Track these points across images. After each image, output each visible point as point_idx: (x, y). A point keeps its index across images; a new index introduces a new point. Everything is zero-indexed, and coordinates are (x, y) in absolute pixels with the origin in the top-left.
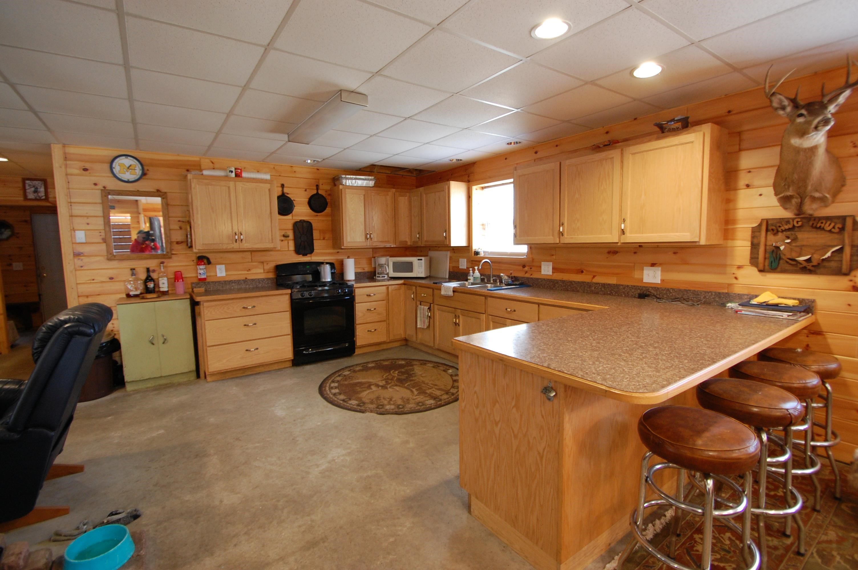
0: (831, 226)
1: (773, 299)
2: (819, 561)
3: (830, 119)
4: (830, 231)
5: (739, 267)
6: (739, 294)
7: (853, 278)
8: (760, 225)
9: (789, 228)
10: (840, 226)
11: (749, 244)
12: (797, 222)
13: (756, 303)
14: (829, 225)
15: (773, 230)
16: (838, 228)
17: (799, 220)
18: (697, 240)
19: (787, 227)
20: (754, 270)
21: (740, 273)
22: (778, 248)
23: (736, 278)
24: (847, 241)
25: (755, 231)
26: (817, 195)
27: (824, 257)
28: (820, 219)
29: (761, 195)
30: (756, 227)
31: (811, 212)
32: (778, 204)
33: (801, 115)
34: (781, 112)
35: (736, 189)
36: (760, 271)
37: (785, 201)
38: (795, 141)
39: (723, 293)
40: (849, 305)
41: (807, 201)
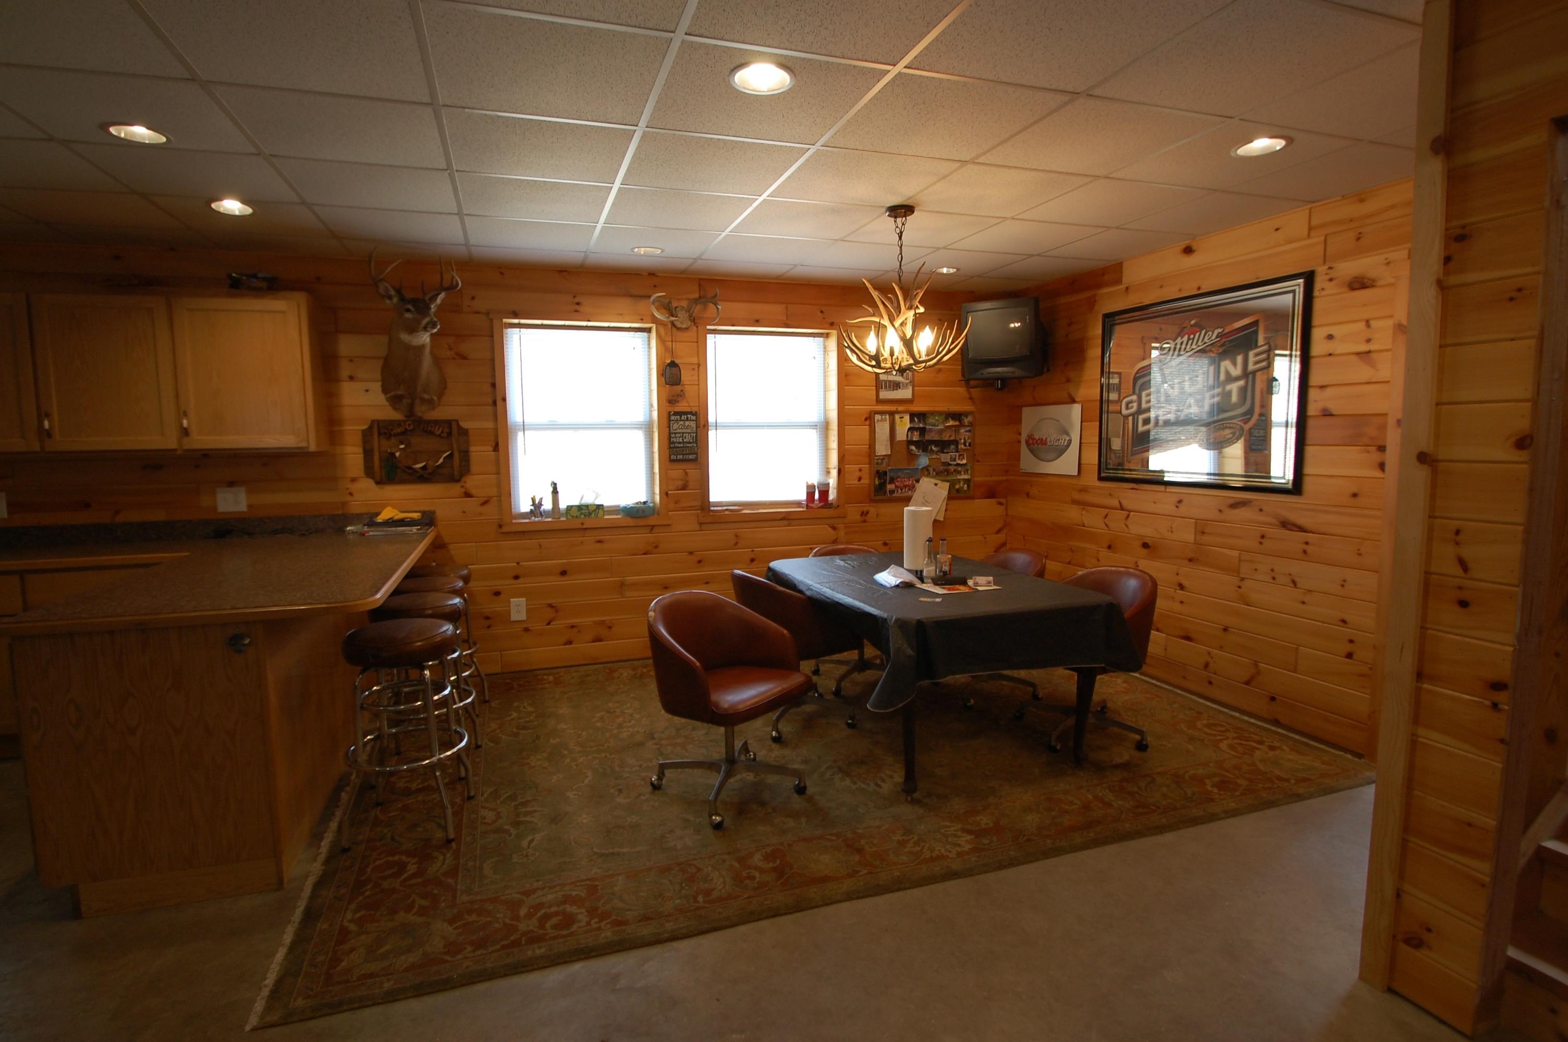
0: (441, 430)
1: (397, 515)
2: (493, 744)
3: (436, 322)
4: (439, 436)
5: (354, 480)
6: (357, 514)
7: (464, 484)
8: (371, 427)
9: (402, 432)
10: (447, 430)
11: (361, 450)
12: (409, 425)
13: (381, 521)
14: (438, 429)
15: (385, 433)
16: (446, 432)
17: (410, 422)
18: (304, 444)
19: (399, 430)
20: (369, 483)
21: (355, 487)
22: (393, 455)
23: (351, 494)
24: (455, 446)
25: (366, 435)
26: (426, 396)
27: (437, 464)
28: (429, 422)
29: (367, 391)
30: (367, 429)
31: (420, 414)
32: (387, 404)
33: (408, 310)
34: (388, 302)
35: (338, 380)
36: (378, 483)
37: (395, 401)
38: (405, 337)
39: (338, 515)
40: (464, 512)
41: (417, 402)
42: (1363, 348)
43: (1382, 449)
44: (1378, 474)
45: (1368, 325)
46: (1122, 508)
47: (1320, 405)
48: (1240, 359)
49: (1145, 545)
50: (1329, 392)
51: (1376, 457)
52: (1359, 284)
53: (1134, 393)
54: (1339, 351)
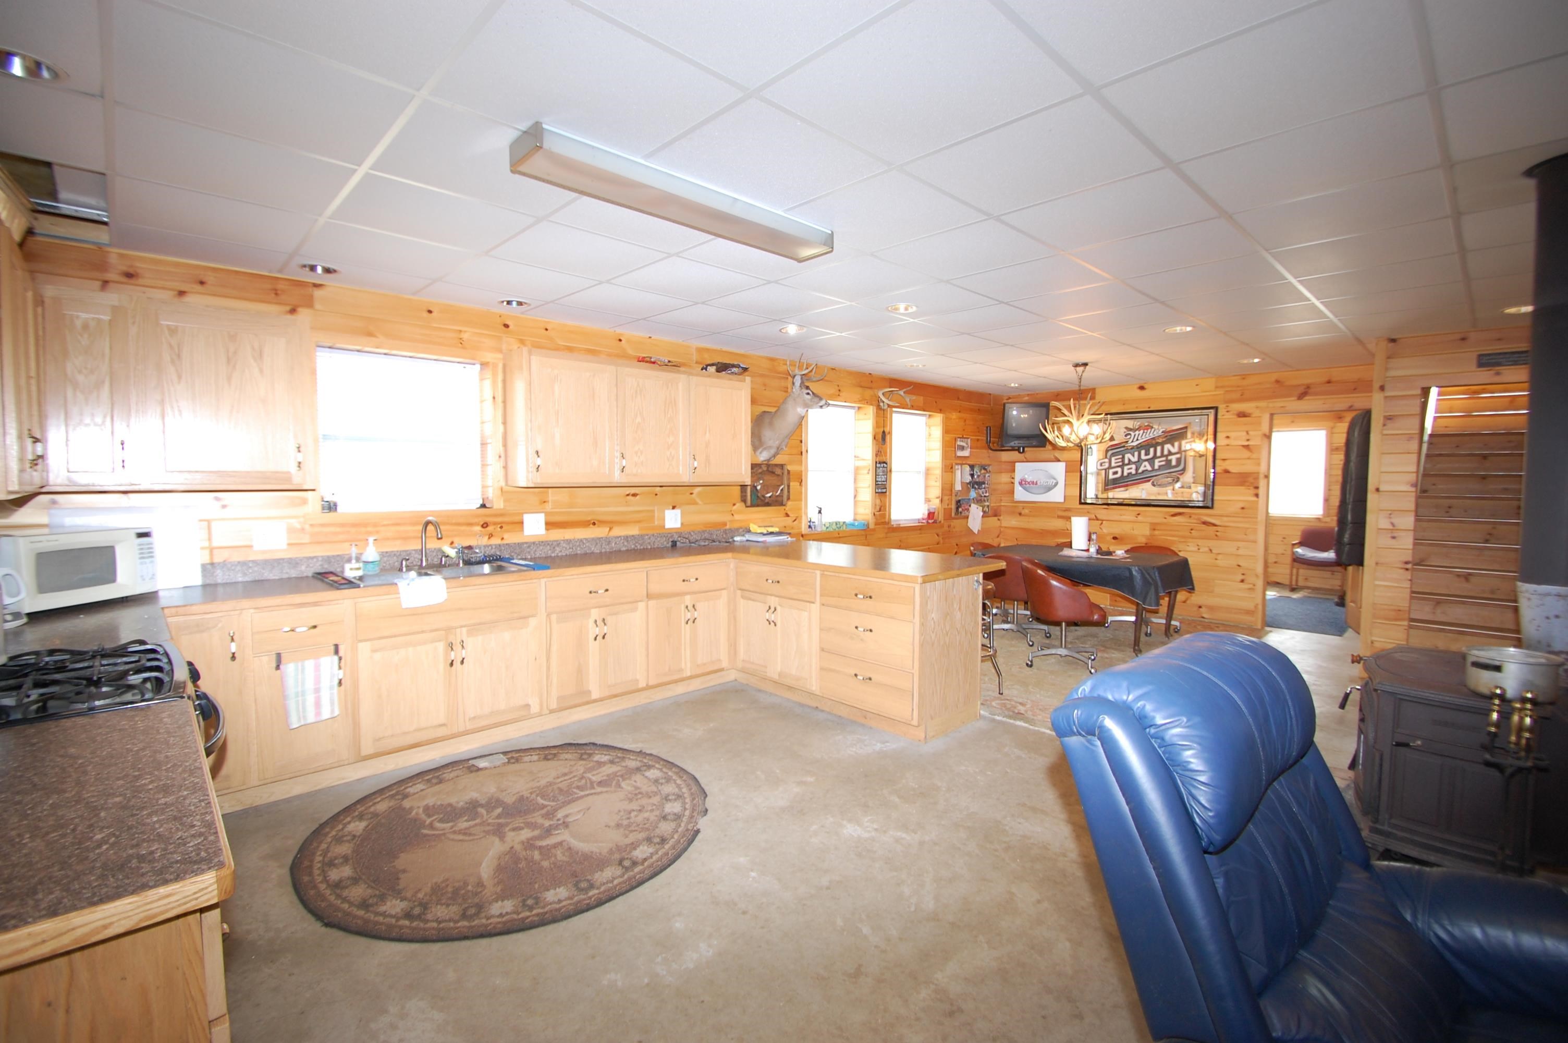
1: (759, 529)
4: (777, 475)
5: (734, 504)
6: (736, 529)
7: (786, 508)
10: (781, 471)
16: (781, 473)
19: (760, 471)
20: (742, 507)
21: (734, 510)
22: (756, 487)
23: (732, 515)
24: (785, 482)
27: (777, 495)
33: (808, 394)
36: (747, 507)
39: (727, 529)
42: (1246, 443)
43: (1257, 488)
44: (1255, 499)
45: (1247, 433)
46: (1097, 519)
47: (1223, 468)
48: (1176, 444)
49: (1115, 538)
50: (1227, 462)
51: (1253, 491)
52: (1242, 415)
53: (1106, 458)
54: (1233, 444)
